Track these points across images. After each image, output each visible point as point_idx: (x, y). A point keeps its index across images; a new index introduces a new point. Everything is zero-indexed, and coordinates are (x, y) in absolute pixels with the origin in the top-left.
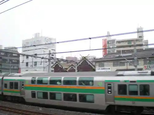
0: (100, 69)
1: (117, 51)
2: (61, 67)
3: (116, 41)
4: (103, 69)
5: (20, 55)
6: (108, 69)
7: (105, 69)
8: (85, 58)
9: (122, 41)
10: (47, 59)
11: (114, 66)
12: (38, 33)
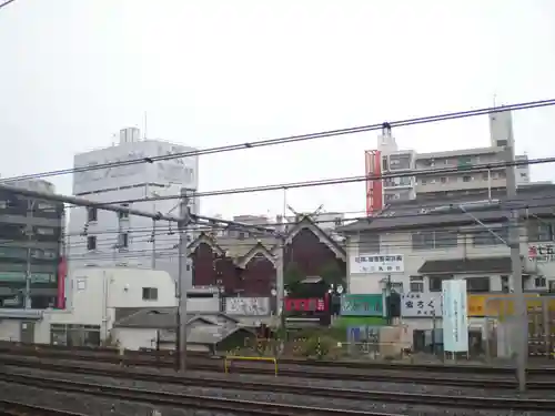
0: (363, 259)
1: (418, 194)
2: (219, 254)
3: (414, 158)
4: (376, 258)
5: (66, 204)
6: (393, 258)
7: (382, 258)
8: (306, 218)
9: (436, 159)
10: (175, 220)
11: (415, 247)
12: (133, 129)
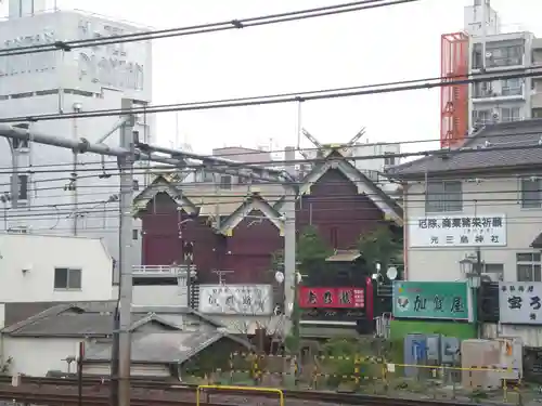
0: (433, 223)
1: (534, 110)
2: (189, 211)
3: (529, 46)
4: (457, 221)
6: (486, 222)
7: (466, 222)
8: (335, 152)
10: (111, 154)
